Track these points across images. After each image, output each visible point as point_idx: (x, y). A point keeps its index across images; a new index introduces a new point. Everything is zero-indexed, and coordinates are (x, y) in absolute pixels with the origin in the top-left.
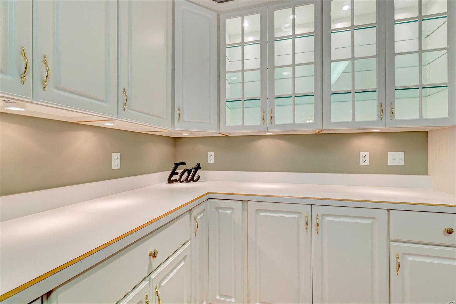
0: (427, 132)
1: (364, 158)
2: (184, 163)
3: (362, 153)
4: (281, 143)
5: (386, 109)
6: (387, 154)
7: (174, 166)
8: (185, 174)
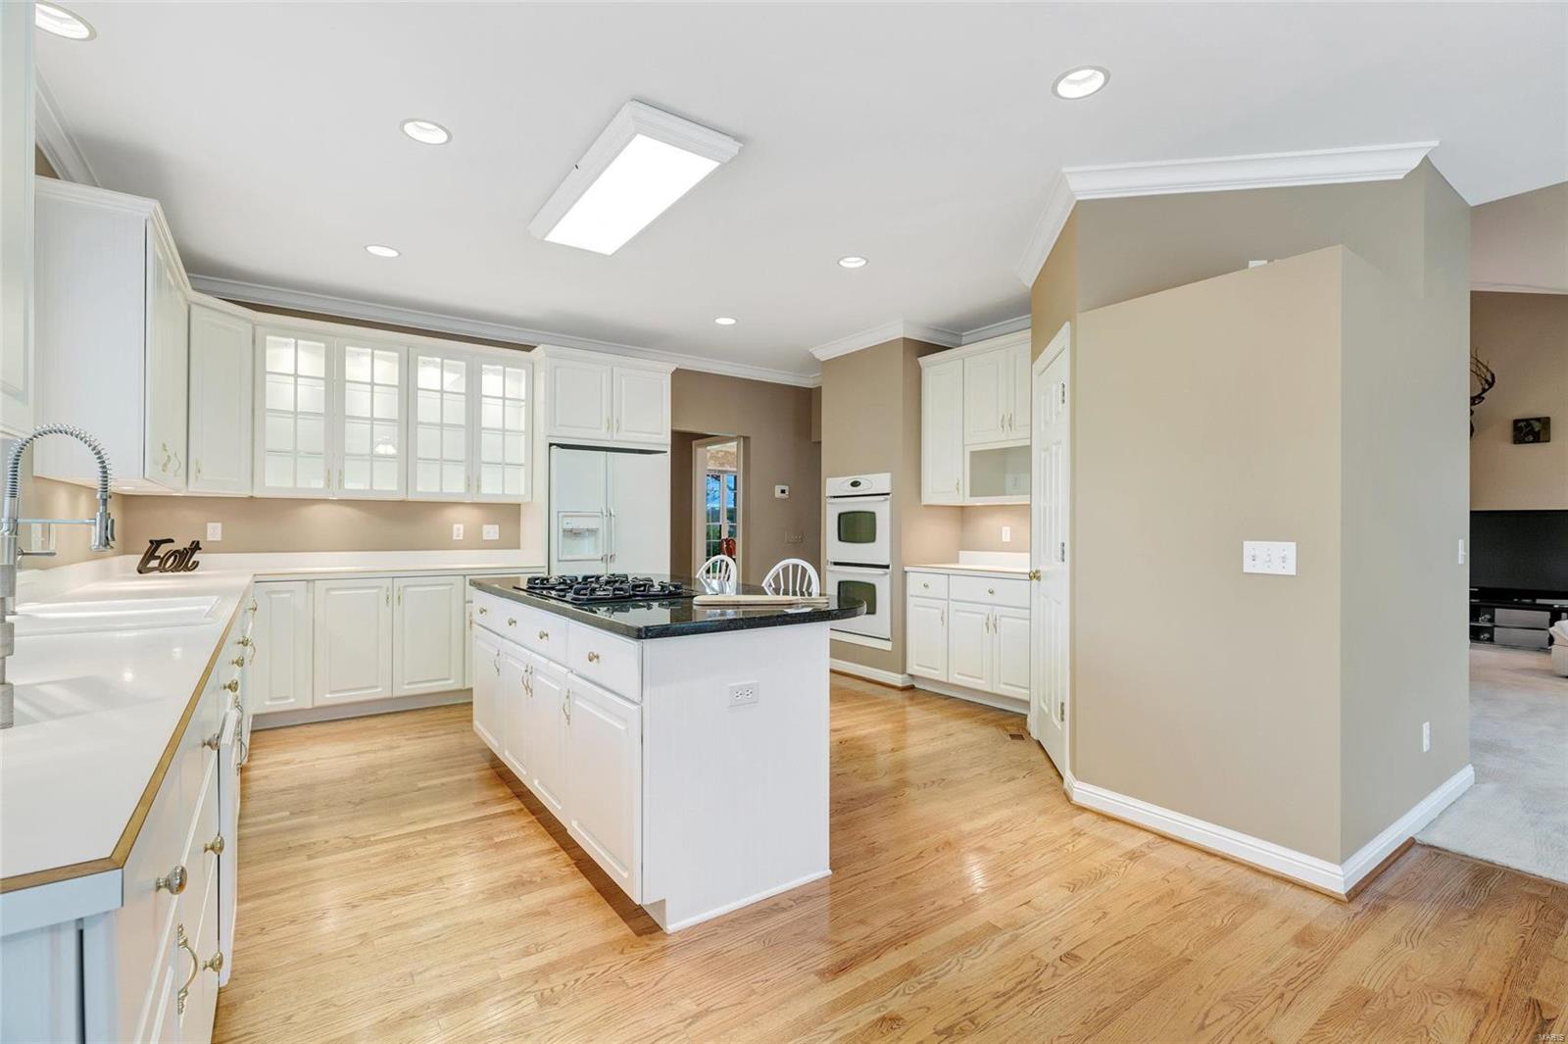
0: (519, 505)
1: (458, 531)
2: (172, 541)
3: (456, 526)
4: (348, 511)
5: (473, 481)
6: (481, 527)
7: (149, 544)
8: (173, 558)
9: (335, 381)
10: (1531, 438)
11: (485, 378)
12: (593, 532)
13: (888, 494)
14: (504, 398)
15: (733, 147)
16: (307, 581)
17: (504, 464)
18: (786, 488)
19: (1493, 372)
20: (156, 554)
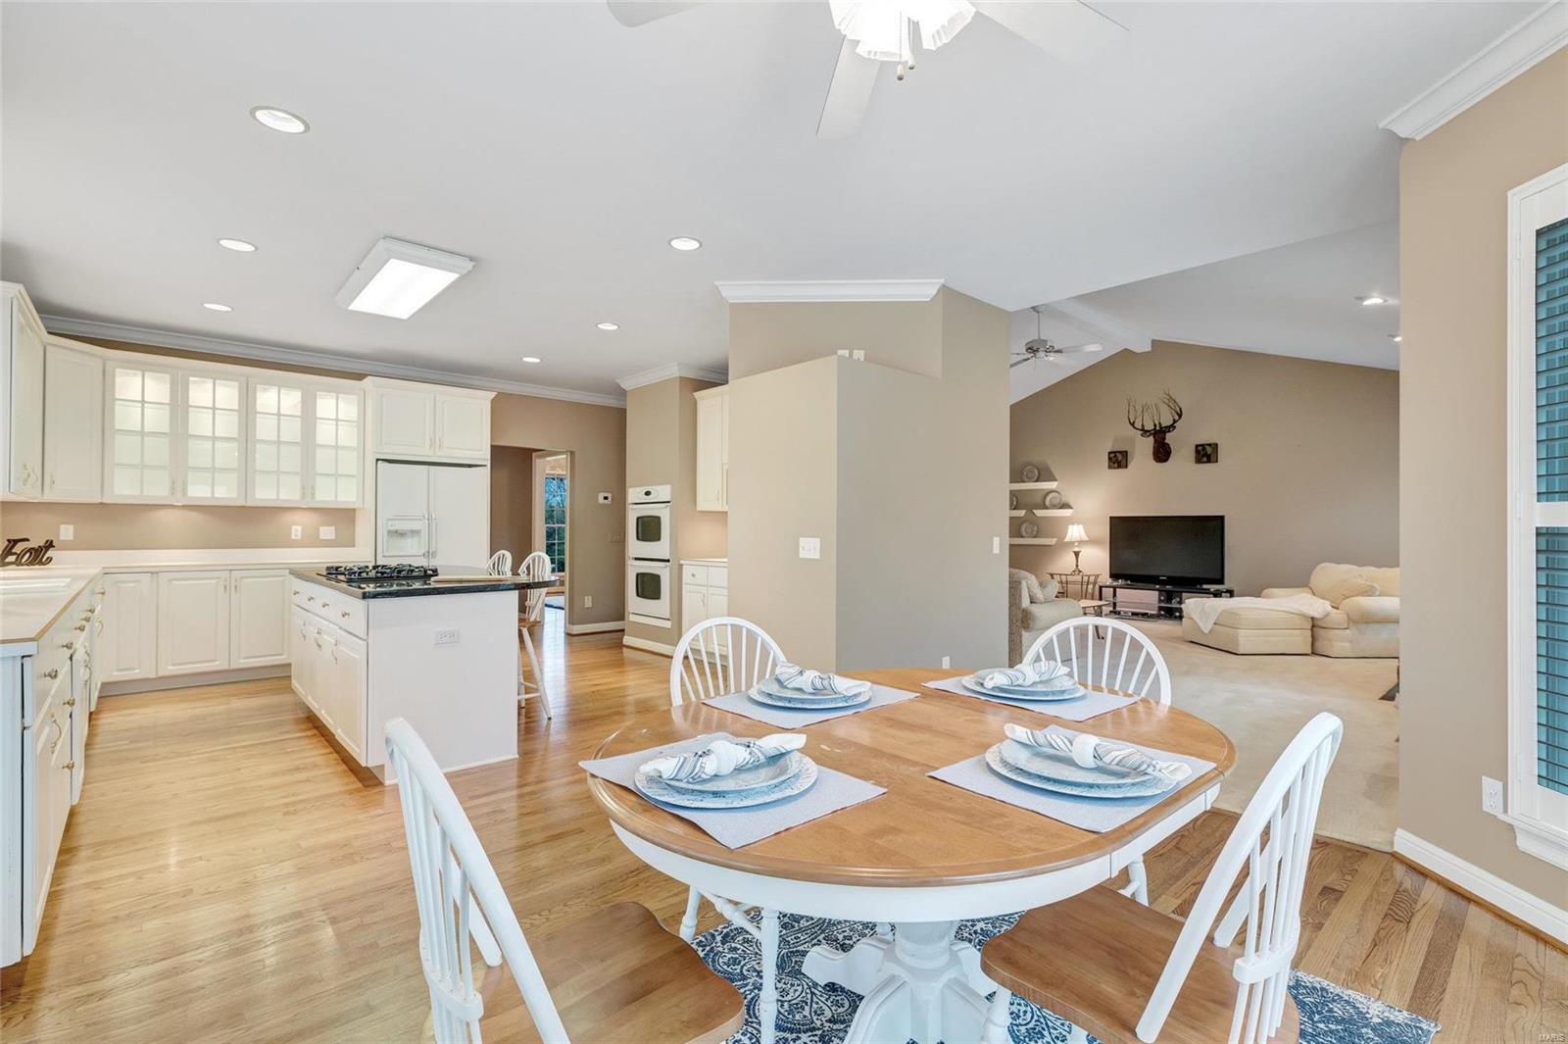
0: (354, 510)
1: (296, 532)
2: (27, 540)
3: (294, 528)
4: (194, 515)
5: (308, 488)
6: (318, 529)
7: (7, 543)
8: (28, 554)
9: (179, 406)
10: (1205, 459)
11: (319, 402)
12: (414, 533)
13: (669, 502)
14: (337, 420)
15: (470, 265)
16: (152, 573)
17: (337, 476)
18: (609, 495)
19: (1181, 406)
20: (13, 551)
